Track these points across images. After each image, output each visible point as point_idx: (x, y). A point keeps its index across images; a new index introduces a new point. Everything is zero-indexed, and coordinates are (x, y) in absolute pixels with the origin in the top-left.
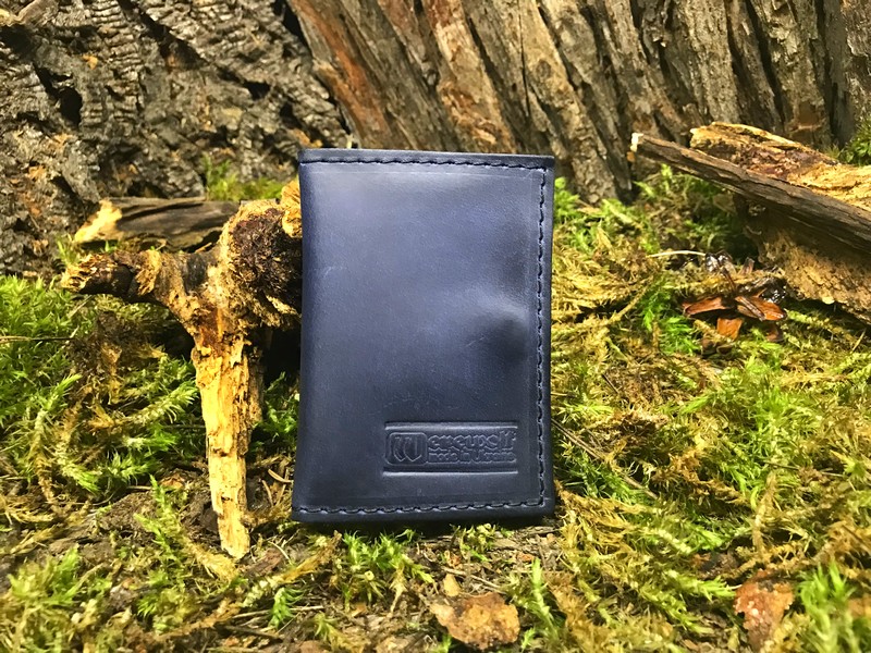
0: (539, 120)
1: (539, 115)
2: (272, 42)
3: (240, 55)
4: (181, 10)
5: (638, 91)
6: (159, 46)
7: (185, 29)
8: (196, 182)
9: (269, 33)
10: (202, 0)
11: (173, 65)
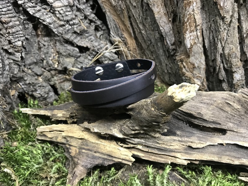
2: (90, 24)
3: (75, 32)
4: (45, 9)
6: (33, 25)
7: (48, 19)
8: (51, 91)
9: (89, 20)
10: (56, 4)
11: (40, 33)
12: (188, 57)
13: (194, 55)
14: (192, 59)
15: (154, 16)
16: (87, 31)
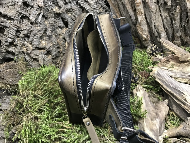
0: (156, 34)
1: (156, 33)
2: (103, 9)
3: (97, 13)
4: (87, 4)
5: (178, 32)
6: (82, 9)
7: (87, 8)
9: (103, 7)
10: (91, 2)
11: (84, 12)
12: (140, 25)
13: (142, 25)
14: (142, 26)
15: (127, 8)
16: (102, 12)
